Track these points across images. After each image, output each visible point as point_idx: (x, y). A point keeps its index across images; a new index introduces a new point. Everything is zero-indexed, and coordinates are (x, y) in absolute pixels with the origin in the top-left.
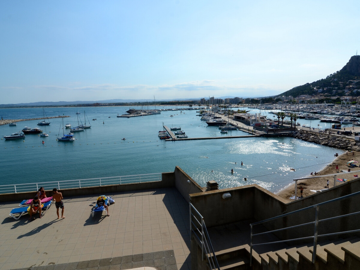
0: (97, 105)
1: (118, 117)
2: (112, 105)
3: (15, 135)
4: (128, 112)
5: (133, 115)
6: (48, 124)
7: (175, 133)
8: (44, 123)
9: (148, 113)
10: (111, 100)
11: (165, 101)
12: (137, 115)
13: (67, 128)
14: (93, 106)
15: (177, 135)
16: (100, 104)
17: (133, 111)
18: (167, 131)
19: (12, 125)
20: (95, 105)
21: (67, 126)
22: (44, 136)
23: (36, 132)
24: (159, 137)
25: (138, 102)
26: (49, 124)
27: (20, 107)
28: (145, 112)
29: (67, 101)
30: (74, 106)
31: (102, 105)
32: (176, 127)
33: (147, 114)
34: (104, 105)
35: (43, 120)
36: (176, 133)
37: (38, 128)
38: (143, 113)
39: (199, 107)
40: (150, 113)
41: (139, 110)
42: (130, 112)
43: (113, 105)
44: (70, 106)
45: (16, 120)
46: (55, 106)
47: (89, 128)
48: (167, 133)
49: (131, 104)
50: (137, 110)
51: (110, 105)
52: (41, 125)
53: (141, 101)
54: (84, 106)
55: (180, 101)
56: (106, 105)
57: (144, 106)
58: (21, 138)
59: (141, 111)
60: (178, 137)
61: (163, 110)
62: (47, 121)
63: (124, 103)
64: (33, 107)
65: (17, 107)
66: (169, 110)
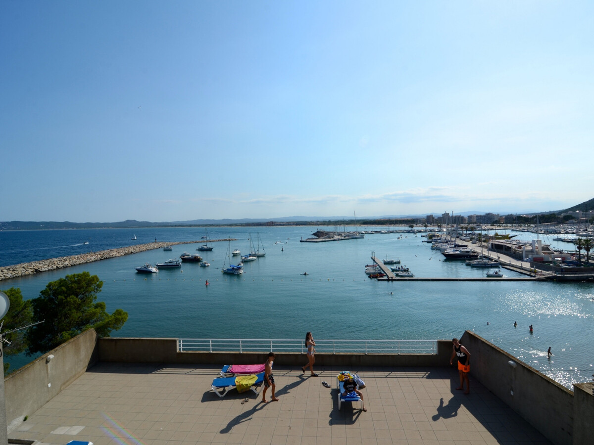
0: (271, 224)
1: (301, 241)
2: (291, 225)
3: (170, 262)
4: (314, 234)
5: (324, 240)
6: (210, 250)
7: (391, 269)
8: (205, 247)
9: (345, 237)
10: (290, 217)
11: (368, 218)
12: (329, 239)
13: (235, 255)
14: (265, 226)
15: (395, 272)
16: (275, 222)
17: (323, 233)
18: (379, 265)
19: (167, 250)
20: (269, 224)
21: (235, 252)
22: (204, 266)
23: (195, 260)
24: (367, 274)
25: (327, 221)
26: (212, 249)
27: (176, 226)
28: (340, 235)
29: (233, 219)
30: (242, 225)
31: (277, 225)
32: (392, 260)
33: (343, 238)
34: (280, 225)
35: (205, 244)
36: (393, 268)
37: (198, 254)
38: (337, 237)
39: (424, 228)
40: (348, 236)
41: (332, 232)
42: (318, 234)
43: (293, 224)
44: (236, 225)
45: (171, 243)
46: (217, 225)
47: (263, 256)
48: (379, 268)
49: (318, 223)
50: (328, 232)
51: (289, 224)
52: (202, 250)
53: (333, 219)
54: (254, 226)
55: (391, 219)
56: (283, 225)
57: (338, 227)
58: (177, 268)
59: (335, 233)
60: (397, 275)
61: (367, 233)
62: (209, 245)
63: (308, 222)
64: (190, 226)
65: (172, 226)
66: (377, 232)
